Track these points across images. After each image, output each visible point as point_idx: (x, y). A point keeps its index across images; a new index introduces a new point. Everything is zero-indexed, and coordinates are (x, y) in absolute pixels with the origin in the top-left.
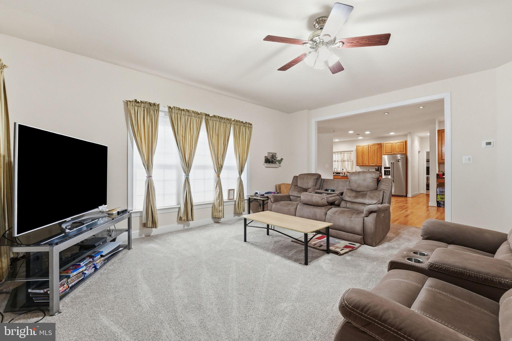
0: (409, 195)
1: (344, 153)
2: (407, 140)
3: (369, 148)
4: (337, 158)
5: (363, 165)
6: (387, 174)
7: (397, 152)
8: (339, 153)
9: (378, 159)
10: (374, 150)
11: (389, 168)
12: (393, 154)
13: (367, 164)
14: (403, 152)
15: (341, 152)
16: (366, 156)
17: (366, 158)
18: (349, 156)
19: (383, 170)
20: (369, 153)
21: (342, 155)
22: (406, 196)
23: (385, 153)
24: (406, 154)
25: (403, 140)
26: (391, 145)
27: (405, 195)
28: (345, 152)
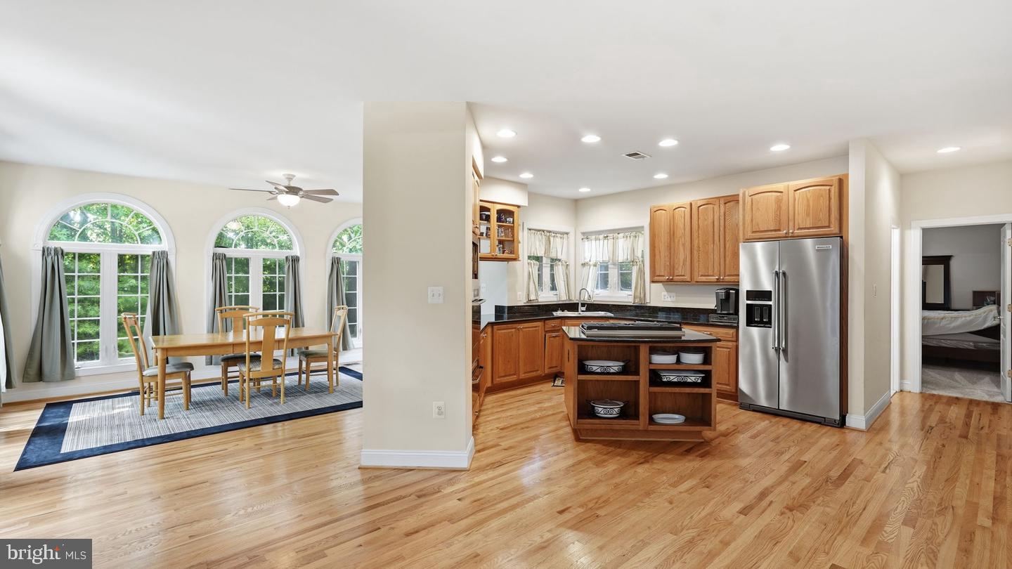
0: (857, 419)
1: (616, 235)
2: (847, 176)
3: (695, 217)
4: (594, 254)
5: (671, 281)
6: (757, 322)
7: (799, 229)
8: (601, 237)
9: (725, 257)
10: (710, 220)
11: (766, 295)
12: (786, 237)
13: (687, 278)
14: (829, 227)
15: (607, 234)
16: (684, 245)
17: (682, 254)
18: (630, 246)
19: (743, 302)
20: (695, 235)
21: (611, 241)
22: (842, 423)
23: (750, 235)
24: (842, 237)
25: (829, 173)
26: (779, 201)
27: (837, 417)
28: (618, 231)
